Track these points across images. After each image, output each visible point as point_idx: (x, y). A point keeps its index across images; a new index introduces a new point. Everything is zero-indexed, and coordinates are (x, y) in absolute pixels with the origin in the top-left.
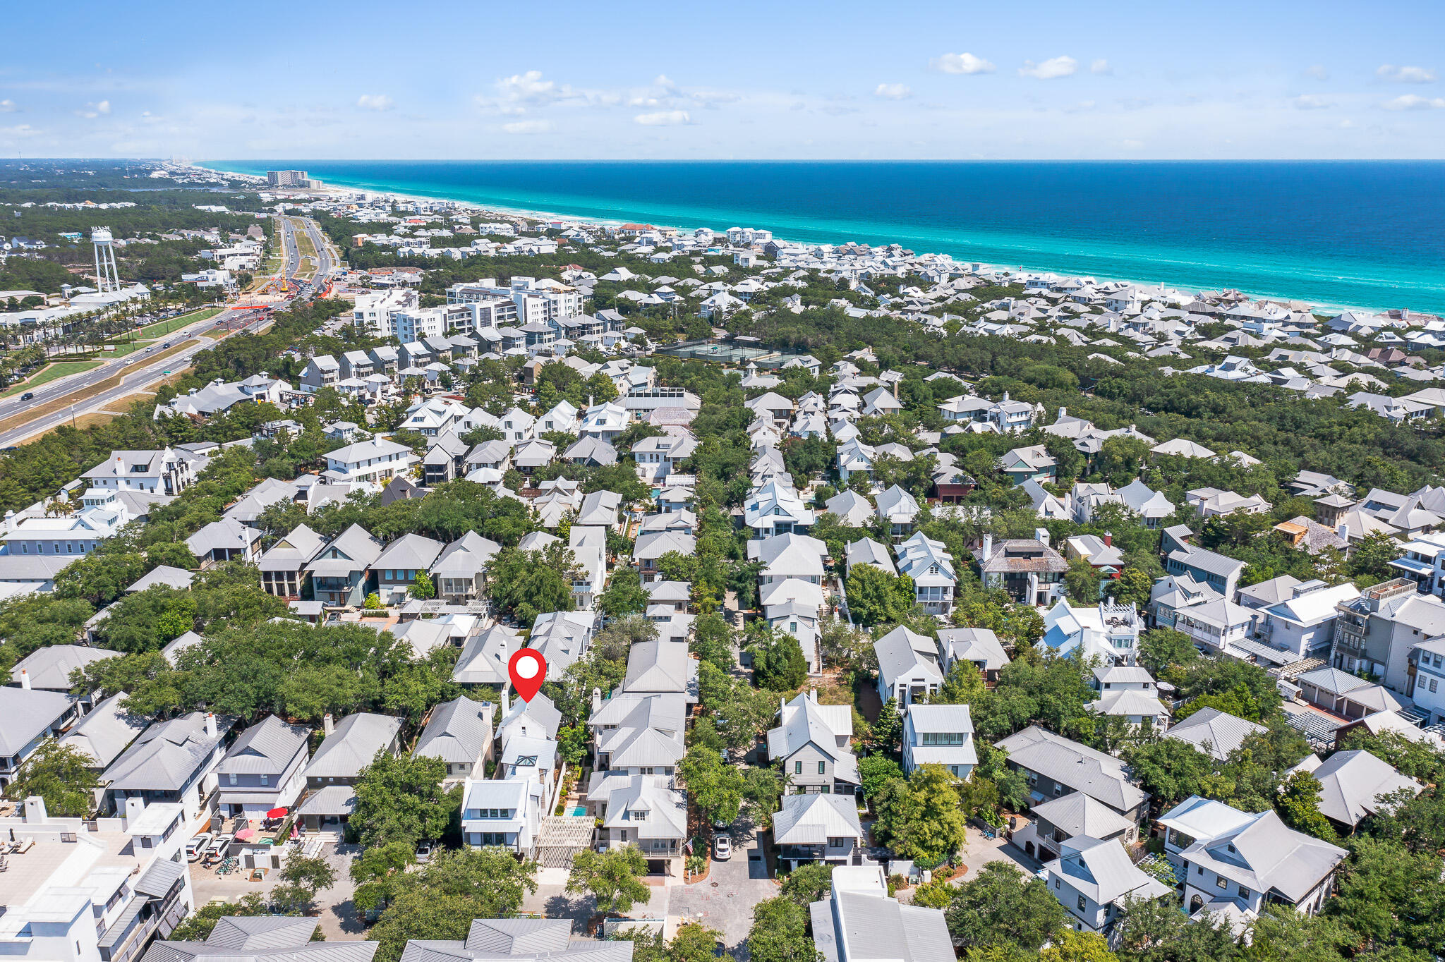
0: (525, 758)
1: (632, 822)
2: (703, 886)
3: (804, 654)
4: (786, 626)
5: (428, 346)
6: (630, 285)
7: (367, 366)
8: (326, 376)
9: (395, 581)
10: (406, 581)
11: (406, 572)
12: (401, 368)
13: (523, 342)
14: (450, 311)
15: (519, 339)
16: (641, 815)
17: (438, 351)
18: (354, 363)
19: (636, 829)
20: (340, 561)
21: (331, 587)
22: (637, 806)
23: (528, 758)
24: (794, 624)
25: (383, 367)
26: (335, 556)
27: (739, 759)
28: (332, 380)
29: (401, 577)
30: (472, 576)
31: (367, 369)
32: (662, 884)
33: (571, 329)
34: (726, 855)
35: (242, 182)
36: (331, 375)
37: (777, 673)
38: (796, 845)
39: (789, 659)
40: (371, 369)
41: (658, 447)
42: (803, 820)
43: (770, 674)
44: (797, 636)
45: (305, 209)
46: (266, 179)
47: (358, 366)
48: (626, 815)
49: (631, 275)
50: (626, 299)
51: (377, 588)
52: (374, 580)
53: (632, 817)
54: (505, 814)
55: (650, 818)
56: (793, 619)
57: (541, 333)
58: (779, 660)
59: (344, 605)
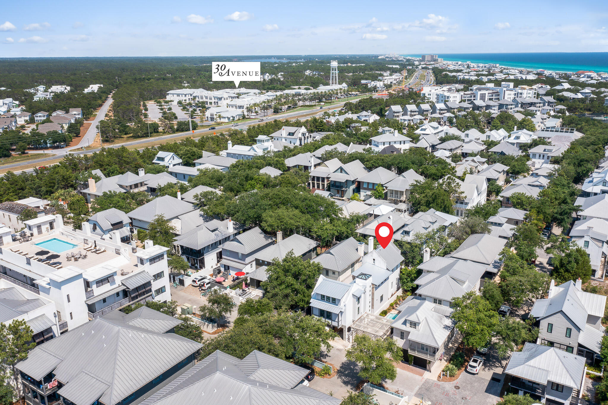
0: (363, 274)
1: (407, 328)
2: (449, 386)
3: (591, 263)
4: (580, 243)
5: (447, 106)
6: (568, 90)
7: (416, 111)
8: (395, 114)
9: (368, 189)
10: (373, 189)
11: (374, 184)
12: (432, 113)
13: (497, 108)
14: (464, 94)
15: (494, 106)
16: (414, 325)
17: (451, 108)
18: (409, 110)
19: (409, 333)
20: (343, 174)
21: (337, 187)
22: (413, 318)
23: (365, 275)
24: (587, 243)
25: (423, 113)
26: (341, 172)
27: (518, 316)
28: (398, 116)
29: (371, 187)
30: (404, 190)
31: (415, 113)
32: (421, 375)
33: (524, 104)
34: (474, 371)
35: (411, 60)
36: (398, 114)
37: (567, 271)
38: (526, 380)
39: (578, 263)
40: (417, 113)
41: (545, 150)
42: (532, 362)
43: (562, 270)
44: (588, 251)
45: (430, 67)
46: (421, 59)
47: (411, 111)
48: (405, 323)
49: (569, 87)
50: (563, 96)
51: (360, 191)
52: (359, 186)
53: (408, 325)
54: (334, 301)
55: (421, 327)
56: (587, 238)
57: (507, 105)
58: (570, 262)
59: (343, 197)
